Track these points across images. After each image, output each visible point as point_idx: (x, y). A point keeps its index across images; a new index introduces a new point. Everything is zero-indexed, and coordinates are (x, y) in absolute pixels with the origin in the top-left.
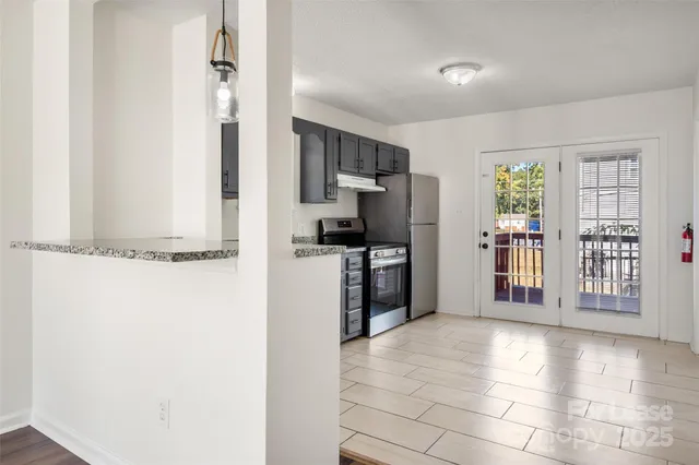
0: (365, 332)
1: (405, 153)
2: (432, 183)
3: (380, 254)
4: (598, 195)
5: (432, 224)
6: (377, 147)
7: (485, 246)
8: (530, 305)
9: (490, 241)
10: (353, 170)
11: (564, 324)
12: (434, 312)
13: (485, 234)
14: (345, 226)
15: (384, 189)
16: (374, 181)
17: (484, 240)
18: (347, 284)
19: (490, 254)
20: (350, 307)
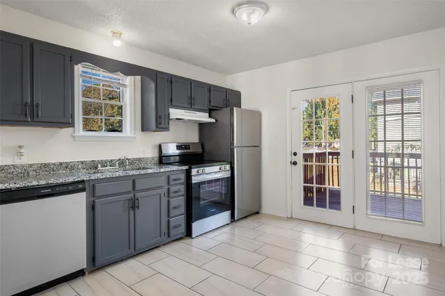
0: (189, 233)
1: (238, 94)
2: (256, 116)
3: (201, 171)
4: (385, 121)
5: (256, 147)
6: (210, 88)
7: (295, 163)
8: (330, 210)
9: (300, 159)
10: (187, 106)
11: (357, 228)
12: (258, 213)
13: (295, 154)
14: (182, 149)
15: (213, 120)
16: (208, 114)
17: (294, 159)
18: (169, 196)
19: (299, 170)
20: (171, 215)
